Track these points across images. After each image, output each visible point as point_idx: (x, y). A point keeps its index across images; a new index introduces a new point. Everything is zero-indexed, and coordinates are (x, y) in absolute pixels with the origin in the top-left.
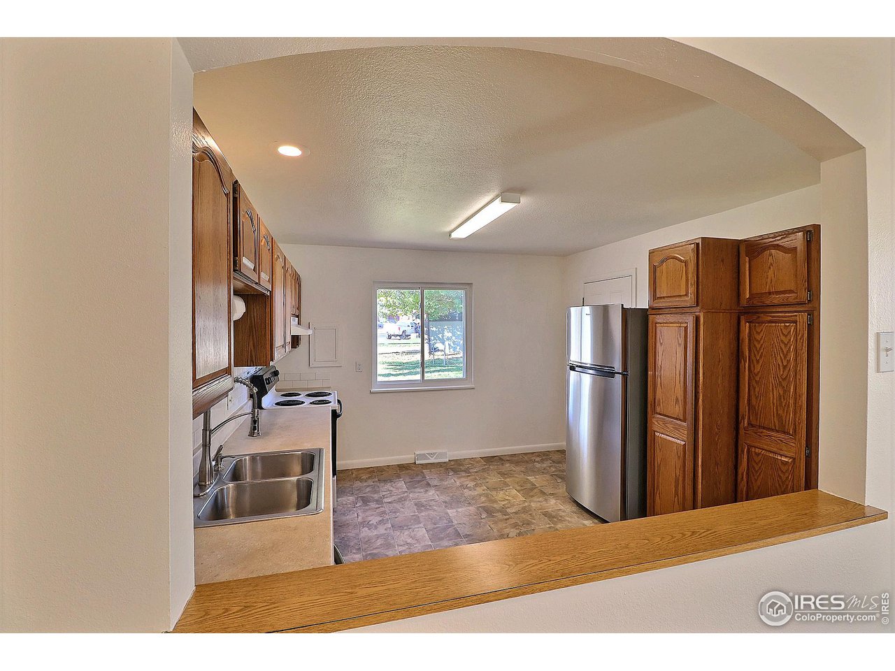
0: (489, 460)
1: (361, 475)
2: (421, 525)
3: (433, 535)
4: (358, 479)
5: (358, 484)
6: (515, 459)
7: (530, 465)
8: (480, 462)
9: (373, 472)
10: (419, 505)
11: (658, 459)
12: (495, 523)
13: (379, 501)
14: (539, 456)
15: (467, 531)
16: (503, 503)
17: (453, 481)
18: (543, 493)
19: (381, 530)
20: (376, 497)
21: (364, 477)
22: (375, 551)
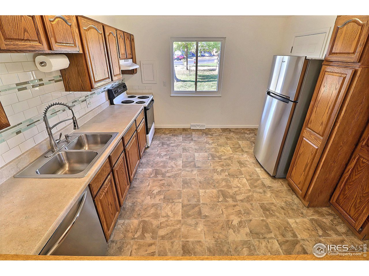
0: (224, 130)
1: (166, 132)
2: (181, 159)
3: (184, 164)
4: (164, 133)
5: (163, 136)
6: (237, 131)
7: (243, 135)
8: (220, 130)
9: (171, 130)
10: (184, 149)
11: (301, 151)
12: (214, 163)
13: (168, 145)
14: (249, 130)
15: (199, 165)
16: (222, 153)
17: (204, 139)
18: (243, 151)
19: (164, 159)
20: (168, 142)
21: (167, 133)
22: (158, 168)
